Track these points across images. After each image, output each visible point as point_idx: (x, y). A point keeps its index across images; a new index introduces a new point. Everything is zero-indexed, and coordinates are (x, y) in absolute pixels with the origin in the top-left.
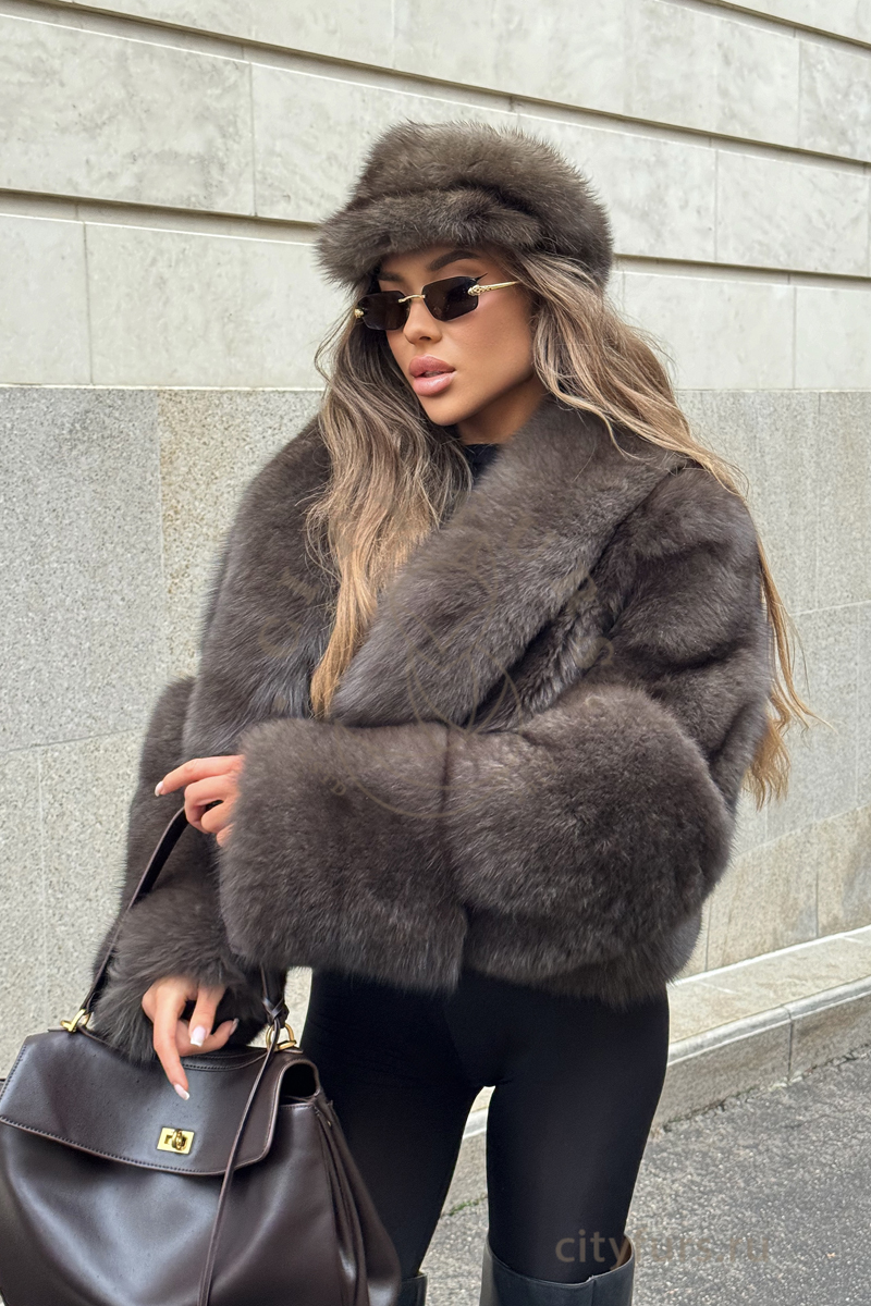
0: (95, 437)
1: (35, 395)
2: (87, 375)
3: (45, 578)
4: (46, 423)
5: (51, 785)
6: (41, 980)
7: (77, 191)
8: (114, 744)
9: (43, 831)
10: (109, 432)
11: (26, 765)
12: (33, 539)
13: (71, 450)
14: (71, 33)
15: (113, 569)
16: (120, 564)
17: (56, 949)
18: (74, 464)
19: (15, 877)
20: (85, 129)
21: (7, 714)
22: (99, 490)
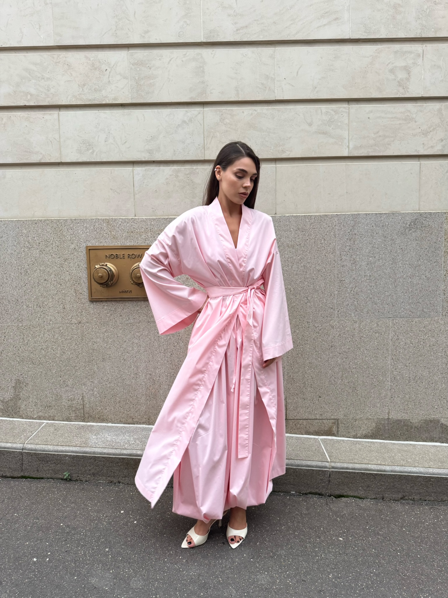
0: (419, 227)
1: (397, 215)
2: (418, 209)
4: (401, 223)
5: (394, 330)
6: (388, 386)
7: (418, 153)
8: (419, 321)
9: (391, 343)
10: (424, 225)
11: (386, 323)
12: (393, 257)
13: (409, 231)
14: (420, 106)
15: (423, 267)
16: (425, 266)
17: (393, 378)
18: (410, 235)
19: (380, 354)
20: (423, 134)
21: (380, 307)
22: (419, 243)
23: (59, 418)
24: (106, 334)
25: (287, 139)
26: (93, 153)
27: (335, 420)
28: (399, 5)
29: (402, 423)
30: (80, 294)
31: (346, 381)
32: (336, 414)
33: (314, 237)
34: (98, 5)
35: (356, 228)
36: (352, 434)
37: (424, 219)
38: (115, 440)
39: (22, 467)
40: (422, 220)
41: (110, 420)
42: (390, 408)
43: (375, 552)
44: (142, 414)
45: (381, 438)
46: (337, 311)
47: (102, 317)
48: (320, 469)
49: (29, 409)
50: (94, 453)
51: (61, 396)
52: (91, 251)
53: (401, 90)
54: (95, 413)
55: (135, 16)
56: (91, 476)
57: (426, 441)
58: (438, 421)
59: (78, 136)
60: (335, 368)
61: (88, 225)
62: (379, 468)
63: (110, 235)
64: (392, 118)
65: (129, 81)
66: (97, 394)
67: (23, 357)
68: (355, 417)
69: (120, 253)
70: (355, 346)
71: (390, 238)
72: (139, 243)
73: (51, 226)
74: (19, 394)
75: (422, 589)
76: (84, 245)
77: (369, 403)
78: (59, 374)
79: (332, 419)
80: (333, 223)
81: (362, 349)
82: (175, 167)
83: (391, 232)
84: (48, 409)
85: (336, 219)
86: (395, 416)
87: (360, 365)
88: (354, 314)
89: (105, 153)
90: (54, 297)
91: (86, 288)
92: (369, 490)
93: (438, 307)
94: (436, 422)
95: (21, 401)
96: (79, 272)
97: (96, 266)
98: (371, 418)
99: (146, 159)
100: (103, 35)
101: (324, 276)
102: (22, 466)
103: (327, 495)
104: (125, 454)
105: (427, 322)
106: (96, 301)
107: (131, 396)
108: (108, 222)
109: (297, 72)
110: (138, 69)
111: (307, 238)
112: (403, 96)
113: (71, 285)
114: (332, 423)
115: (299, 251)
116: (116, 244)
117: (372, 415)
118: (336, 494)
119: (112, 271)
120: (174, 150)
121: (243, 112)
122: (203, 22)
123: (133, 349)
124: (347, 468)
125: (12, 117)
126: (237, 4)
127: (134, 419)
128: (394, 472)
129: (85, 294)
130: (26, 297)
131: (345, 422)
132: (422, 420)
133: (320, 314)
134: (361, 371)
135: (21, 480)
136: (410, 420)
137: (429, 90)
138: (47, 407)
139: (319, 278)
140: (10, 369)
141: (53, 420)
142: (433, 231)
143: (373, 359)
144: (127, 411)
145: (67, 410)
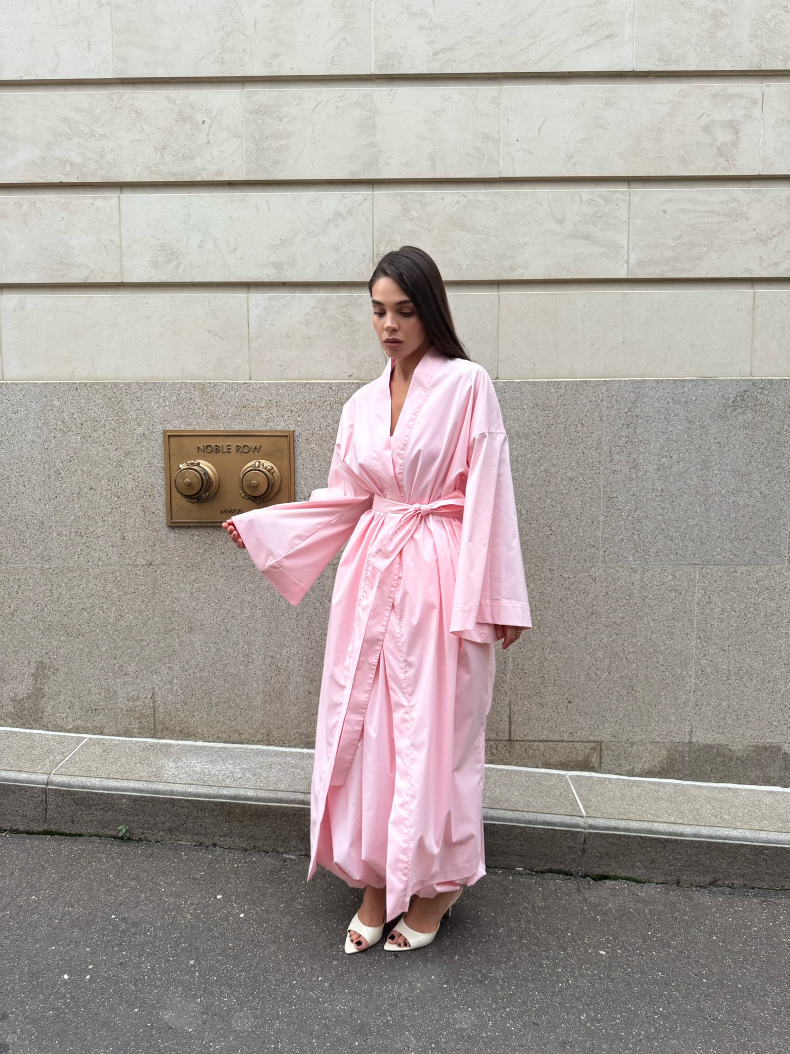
0: (750, 405)
1: (712, 383)
2: (749, 373)
3: (709, 478)
4: (718, 397)
5: (704, 586)
6: (690, 685)
7: (751, 274)
8: (748, 571)
9: (697, 610)
10: (760, 402)
11: (689, 573)
12: (703, 457)
13: (733, 411)
14: (756, 191)
15: (756, 477)
16: (761, 474)
17: (700, 671)
18: (734, 419)
19: (677, 628)
20: (761, 241)
21: (679, 545)
22: (750, 433)
23: (111, 730)
24: (195, 584)
25: (520, 247)
26: (177, 267)
27: (595, 744)
28: (721, 12)
29: (715, 751)
30: (152, 514)
31: (616, 676)
32: (597, 733)
33: (563, 420)
34: (191, 8)
35: (639, 405)
36: (625, 769)
37: (760, 391)
38: (209, 771)
39: (46, 815)
40: (756, 393)
41: (200, 736)
42: (694, 724)
43: (661, 978)
44: (257, 726)
45: (676, 776)
46: (603, 551)
47: (190, 555)
48: (568, 829)
49: (58, 715)
50: (172, 793)
51: (115, 692)
52: (171, 439)
53: (721, 160)
54: (173, 722)
55: (255, 28)
56: (166, 833)
57: (756, 784)
58: (779, 749)
59: (152, 236)
60: (597, 652)
61: (167, 394)
62: (672, 830)
63: (205, 412)
64: (706, 212)
65: (244, 141)
66: (178, 689)
67: (50, 623)
68: (631, 738)
69: (223, 443)
70: (634, 612)
71: (697, 423)
72: (256, 427)
73: (102, 394)
74: (42, 687)
75: (744, 1043)
76: (161, 428)
77: (657, 715)
78: (113, 654)
79: (590, 742)
80: (599, 395)
81: (646, 618)
82: (322, 294)
83: (701, 413)
84: (91, 715)
85: (603, 389)
86: (702, 737)
87: (642, 646)
88: (632, 557)
89: (199, 267)
90: (106, 519)
91: (163, 503)
92: (654, 868)
93: (782, 548)
94: (774, 750)
95: (45, 699)
96: (151, 475)
97: (181, 466)
98: (659, 740)
99: (272, 279)
100: (200, 61)
101: (581, 489)
102: (46, 812)
103: (580, 874)
104: (225, 795)
105: (761, 574)
106: (180, 527)
107: (238, 694)
108: (202, 388)
109: (540, 129)
110: (260, 121)
111: (552, 422)
112: (725, 174)
113: (136, 499)
114: (591, 749)
115: (537, 444)
116: (216, 428)
117: (662, 736)
118: (596, 873)
119: (208, 474)
120: (321, 264)
121: (443, 199)
122: (375, 39)
123: (242, 613)
124: (615, 829)
125: (37, 202)
126: (435, 8)
127: (241, 735)
128: (698, 837)
129: (161, 514)
130: (57, 519)
131: (613, 748)
132: (749, 746)
133: (572, 556)
134: (644, 659)
135: (43, 837)
136: (728, 745)
137: (772, 163)
138: (90, 712)
139: (571, 493)
140: (26, 643)
141: (101, 734)
142: (775, 413)
143: (664, 637)
144: (229, 719)
145: (125, 717)
